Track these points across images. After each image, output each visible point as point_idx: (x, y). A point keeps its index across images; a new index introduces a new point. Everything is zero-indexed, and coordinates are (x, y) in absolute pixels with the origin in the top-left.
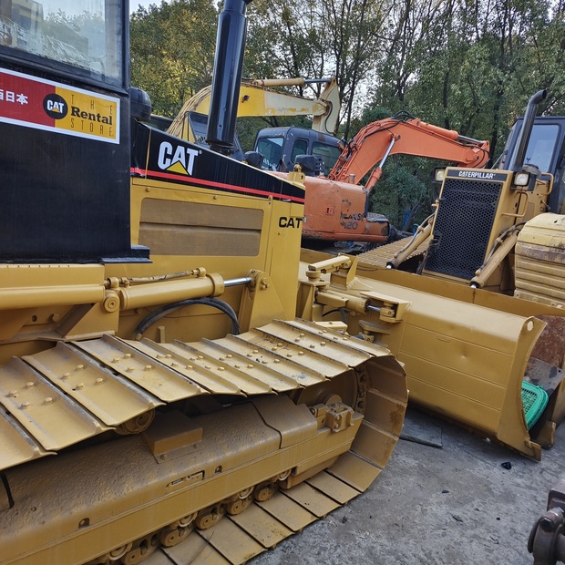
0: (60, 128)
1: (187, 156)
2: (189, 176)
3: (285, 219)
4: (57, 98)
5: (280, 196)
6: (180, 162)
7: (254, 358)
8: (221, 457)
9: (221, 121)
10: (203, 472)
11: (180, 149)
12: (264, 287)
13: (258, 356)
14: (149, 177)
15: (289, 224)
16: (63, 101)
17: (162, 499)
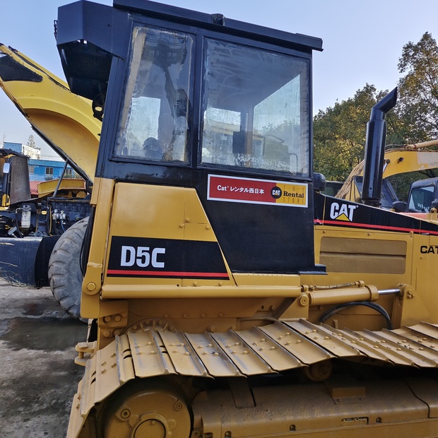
0: (278, 203)
1: (349, 210)
2: (350, 222)
3: (426, 247)
4: (277, 189)
5: (420, 231)
6: (344, 213)
7: (403, 345)
8: (380, 411)
9: (371, 185)
10: (367, 418)
11: (344, 206)
12: (410, 297)
13: (407, 344)
14: (325, 224)
15: (429, 251)
16: (280, 190)
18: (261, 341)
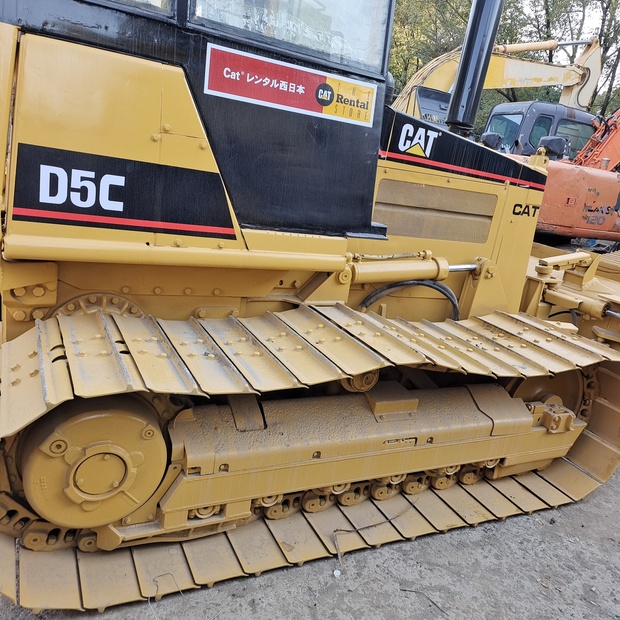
0: (327, 114)
1: (427, 138)
2: (426, 158)
3: (521, 206)
4: (326, 87)
5: (518, 181)
6: (418, 144)
7: (474, 343)
8: (433, 430)
9: (464, 101)
10: (416, 439)
11: (421, 131)
12: (489, 275)
13: (478, 342)
14: (389, 159)
15: (524, 212)
17: (378, 453)
18: (280, 336)
